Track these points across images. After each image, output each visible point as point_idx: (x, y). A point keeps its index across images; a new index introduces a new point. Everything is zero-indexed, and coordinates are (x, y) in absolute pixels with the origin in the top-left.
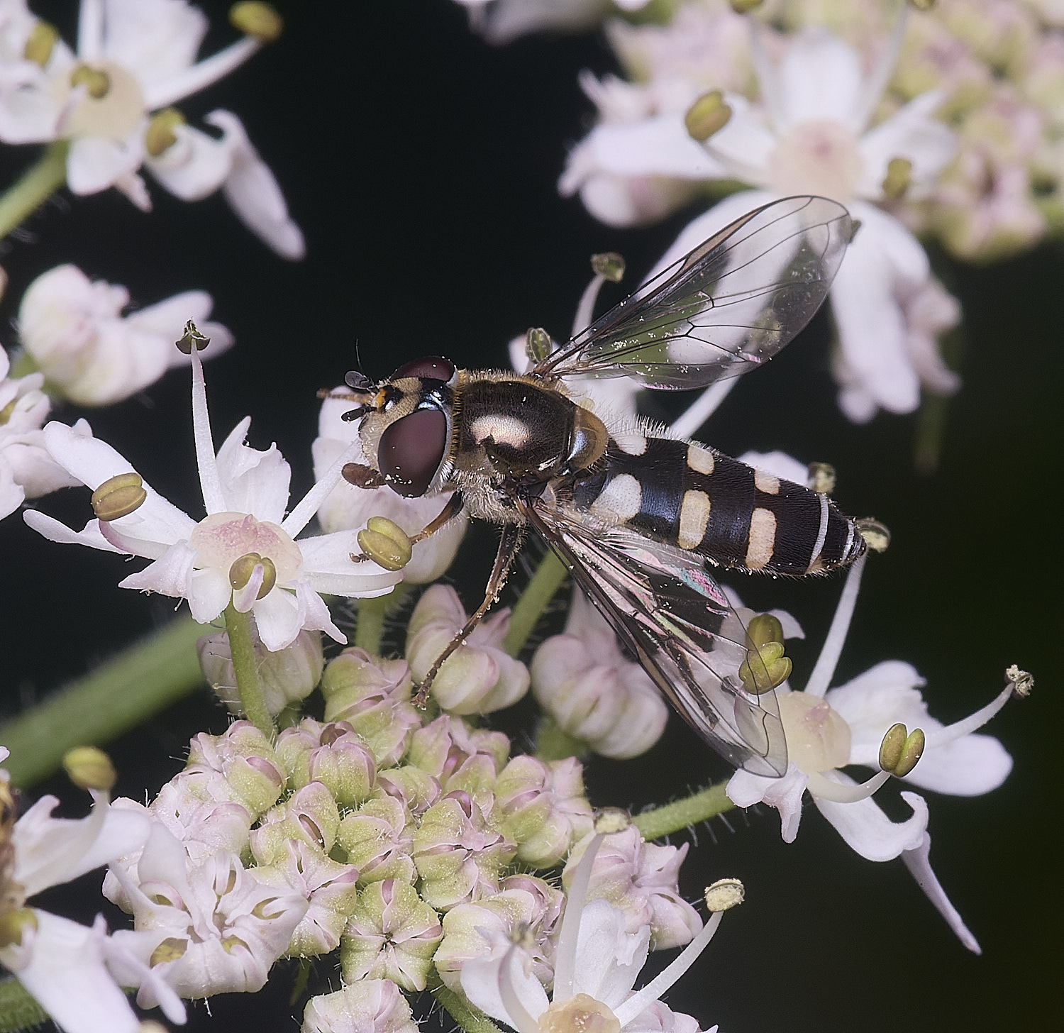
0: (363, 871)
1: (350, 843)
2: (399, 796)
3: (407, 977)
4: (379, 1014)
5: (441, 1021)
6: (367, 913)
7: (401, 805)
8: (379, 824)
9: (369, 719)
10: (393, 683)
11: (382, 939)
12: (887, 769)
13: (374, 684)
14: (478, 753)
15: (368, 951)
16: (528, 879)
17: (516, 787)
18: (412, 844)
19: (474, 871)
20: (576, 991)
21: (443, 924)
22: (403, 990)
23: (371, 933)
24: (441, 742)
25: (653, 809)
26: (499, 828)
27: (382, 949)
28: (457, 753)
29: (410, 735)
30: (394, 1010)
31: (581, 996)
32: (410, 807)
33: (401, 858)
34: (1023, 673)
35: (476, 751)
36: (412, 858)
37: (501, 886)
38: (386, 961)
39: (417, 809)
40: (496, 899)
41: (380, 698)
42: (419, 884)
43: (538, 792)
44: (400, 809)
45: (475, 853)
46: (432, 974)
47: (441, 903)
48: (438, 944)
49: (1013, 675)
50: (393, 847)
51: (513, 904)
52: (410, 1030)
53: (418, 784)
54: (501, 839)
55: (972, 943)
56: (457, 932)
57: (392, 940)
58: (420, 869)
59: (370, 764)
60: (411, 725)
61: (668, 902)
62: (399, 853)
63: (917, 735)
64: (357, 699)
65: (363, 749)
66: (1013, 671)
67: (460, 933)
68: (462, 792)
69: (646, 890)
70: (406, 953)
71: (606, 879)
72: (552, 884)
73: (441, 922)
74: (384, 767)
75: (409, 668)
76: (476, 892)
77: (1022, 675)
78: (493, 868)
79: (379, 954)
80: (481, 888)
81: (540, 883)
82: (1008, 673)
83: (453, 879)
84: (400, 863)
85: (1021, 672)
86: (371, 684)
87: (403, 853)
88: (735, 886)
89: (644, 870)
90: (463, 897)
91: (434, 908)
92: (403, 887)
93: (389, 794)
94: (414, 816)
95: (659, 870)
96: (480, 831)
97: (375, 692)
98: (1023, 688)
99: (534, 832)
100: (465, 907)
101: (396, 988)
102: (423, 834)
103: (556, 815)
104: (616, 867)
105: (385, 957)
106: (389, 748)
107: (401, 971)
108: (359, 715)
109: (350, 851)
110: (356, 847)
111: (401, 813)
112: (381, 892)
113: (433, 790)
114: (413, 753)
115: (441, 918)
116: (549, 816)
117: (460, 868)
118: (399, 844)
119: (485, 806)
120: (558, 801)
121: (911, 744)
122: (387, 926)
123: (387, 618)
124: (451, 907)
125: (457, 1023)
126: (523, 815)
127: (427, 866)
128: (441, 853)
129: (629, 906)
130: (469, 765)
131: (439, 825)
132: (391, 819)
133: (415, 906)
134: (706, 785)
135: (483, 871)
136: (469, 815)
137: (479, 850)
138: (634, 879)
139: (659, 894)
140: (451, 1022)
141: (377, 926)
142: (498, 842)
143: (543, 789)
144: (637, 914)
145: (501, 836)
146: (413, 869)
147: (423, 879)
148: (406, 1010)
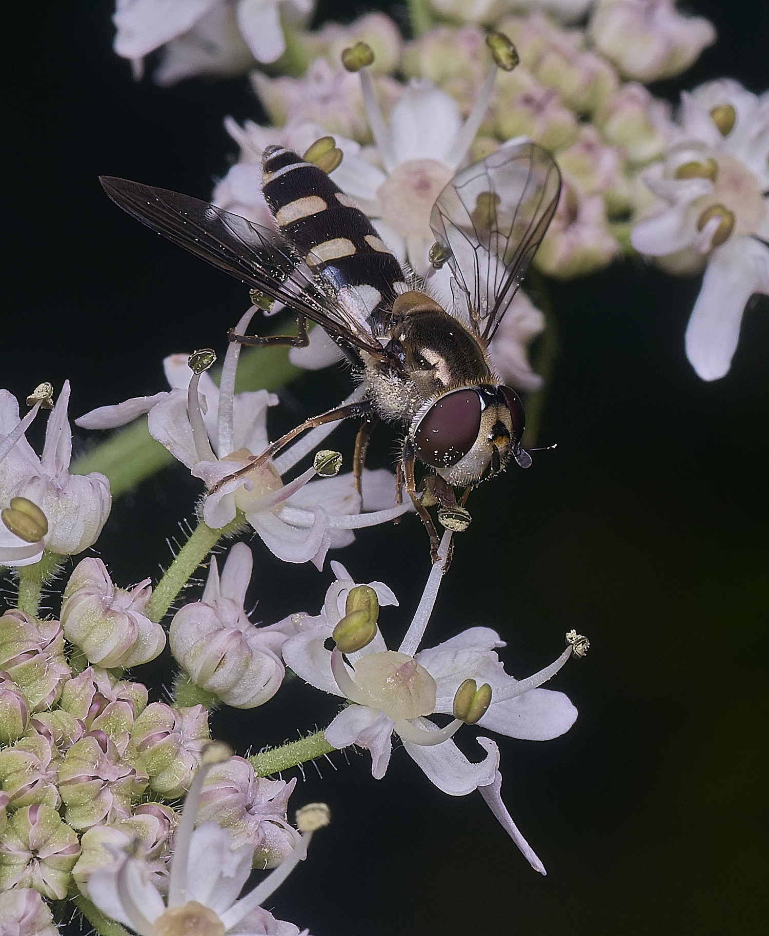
0: (14, 797)
1: (3, 773)
2: (48, 735)
3: (50, 887)
4: (22, 918)
5: (81, 926)
6: (17, 833)
7: (48, 742)
8: (28, 758)
9: (26, 670)
10: (48, 640)
11: (28, 855)
12: (460, 718)
13: (31, 641)
14: (118, 700)
15: (18, 865)
16: (157, 806)
17: (149, 729)
18: (57, 776)
19: (109, 797)
20: (189, 898)
21: (81, 843)
22: (45, 898)
23: (20, 850)
24: (87, 690)
25: (269, 750)
26: (133, 763)
27: (29, 863)
28: (100, 699)
29: (62, 684)
30: (37, 914)
31: (193, 903)
32: (57, 744)
33: (47, 787)
34: (580, 637)
35: (116, 699)
36: (57, 787)
37: (133, 812)
38: (32, 874)
39: (62, 745)
40: (127, 822)
41: (37, 652)
42: (62, 810)
43: (168, 733)
44: (48, 747)
45: (111, 783)
46: (72, 886)
47: (81, 825)
48: (77, 860)
49: (572, 638)
50: (39, 777)
51: (141, 826)
52: (50, 932)
53: (66, 725)
54: (134, 772)
55: (539, 866)
56: (91, 849)
57: (37, 856)
58: (63, 796)
59: (23, 708)
60: (62, 676)
61: (277, 828)
62: (46, 782)
63: (485, 689)
64: (16, 653)
65: (18, 695)
66: (572, 635)
67: (94, 850)
68: (100, 732)
69: (258, 818)
70: (49, 867)
71: (223, 807)
72: (179, 811)
73: (80, 842)
74: (37, 710)
75: (62, 628)
76: (110, 817)
77: (579, 638)
78: (126, 796)
79: (26, 868)
80: (115, 813)
81: (167, 810)
82: (567, 637)
83: (91, 805)
84: (46, 791)
85: (578, 636)
86: (28, 641)
87: (49, 783)
88: (322, 810)
89: (257, 800)
90: (99, 821)
91: (74, 830)
92: (48, 811)
93: (40, 733)
94: (60, 751)
95: (270, 801)
96: (114, 765)
97: (31, 647)
98: (580, 649)
99: (164, 767)
100: (100, 829)
101: (39, 896)
102: (66, 766)
103: (183, 753)
104: (230, 797)
105: (31, 870)
106: (42, 694)
107: (45, 882)
108: (17, 666)
109: (4, 780)
110: (9, 777)
111: (48, 749)
112: (28, 815)
113: (78, 730)
114: (64, 700)
115: (80, 837)
116: (177, 753)
117: (98, 795)
118: (47, 775)
119: (121, 745)
120: (187, 741)
121: (480, 696)
122: (33, 844)
123: (45, 586)
124: (88, 829)
125: (92, 928)
126: (155, 753)
127: (70, 794)
128: (81, 782)
129: (243, 830)
130: (110, 710)
131: (79, 759)
132: (39, 754)
133: (57, 827)
134: (313, 730)
135: (117, 798)
136: (105, 751)
137: (114, 781)
138: (248, 808)
139: (270, 821)
140: (88, 926)
141: (25, 843)
142: (130, 774)
143: (173, 731)
144: (249, 836)
145: (133, 769)
146: (57, 797)
147: (66, 805)
148: (47, 915)
